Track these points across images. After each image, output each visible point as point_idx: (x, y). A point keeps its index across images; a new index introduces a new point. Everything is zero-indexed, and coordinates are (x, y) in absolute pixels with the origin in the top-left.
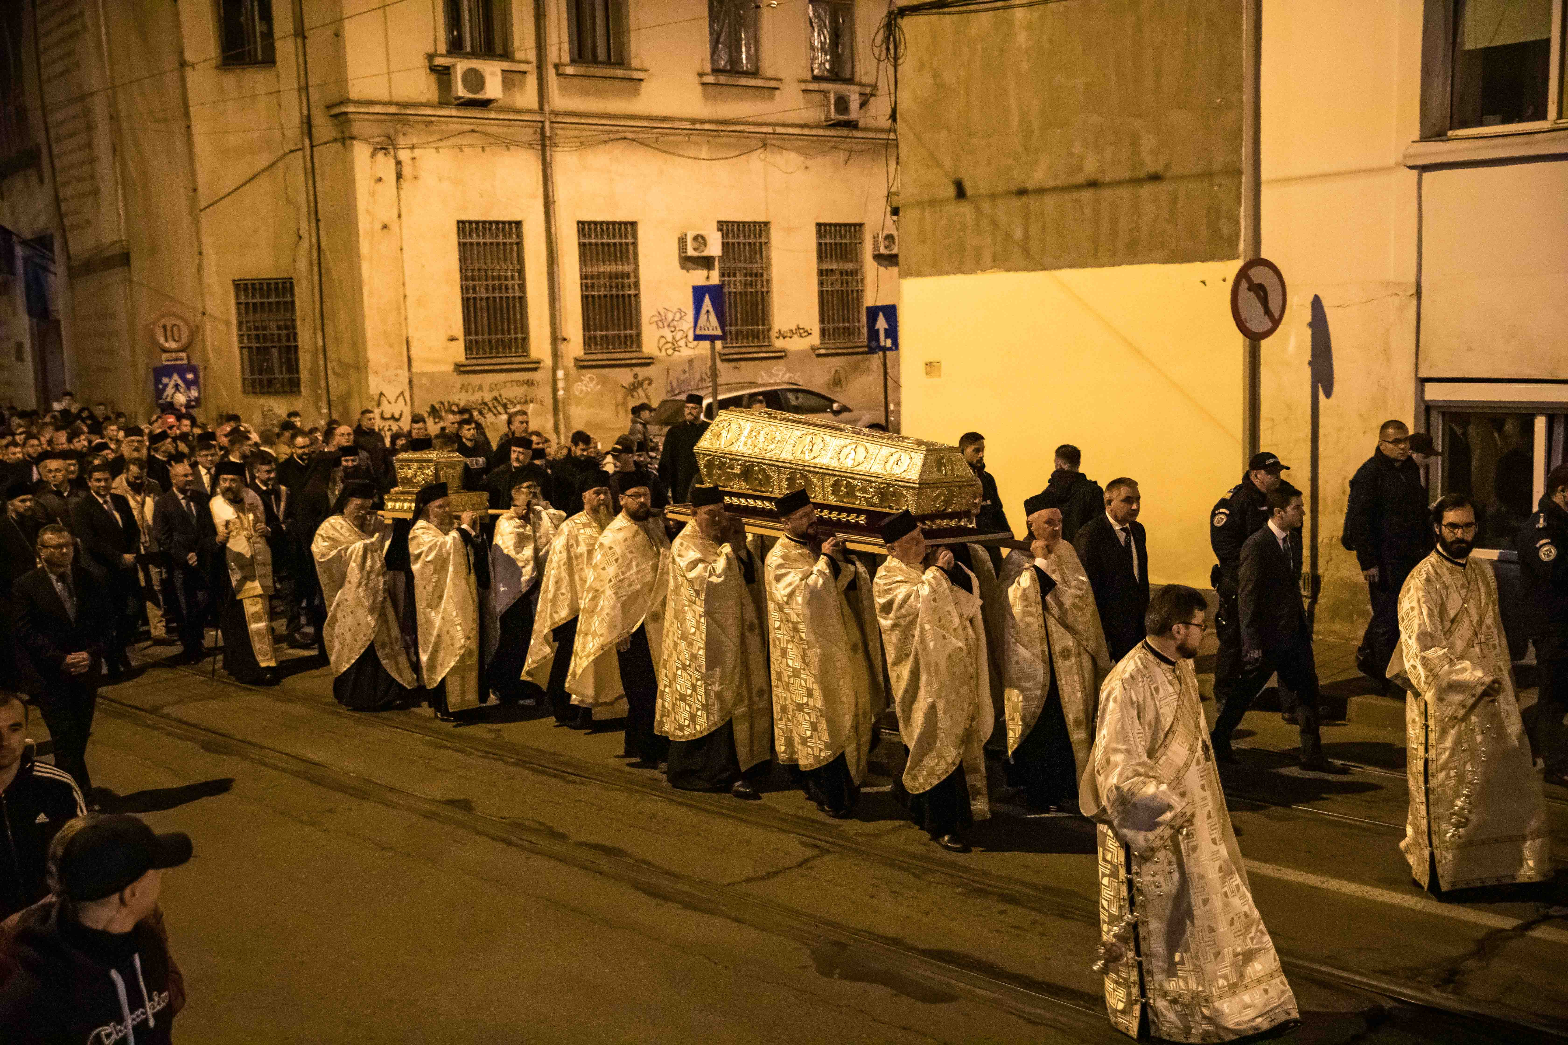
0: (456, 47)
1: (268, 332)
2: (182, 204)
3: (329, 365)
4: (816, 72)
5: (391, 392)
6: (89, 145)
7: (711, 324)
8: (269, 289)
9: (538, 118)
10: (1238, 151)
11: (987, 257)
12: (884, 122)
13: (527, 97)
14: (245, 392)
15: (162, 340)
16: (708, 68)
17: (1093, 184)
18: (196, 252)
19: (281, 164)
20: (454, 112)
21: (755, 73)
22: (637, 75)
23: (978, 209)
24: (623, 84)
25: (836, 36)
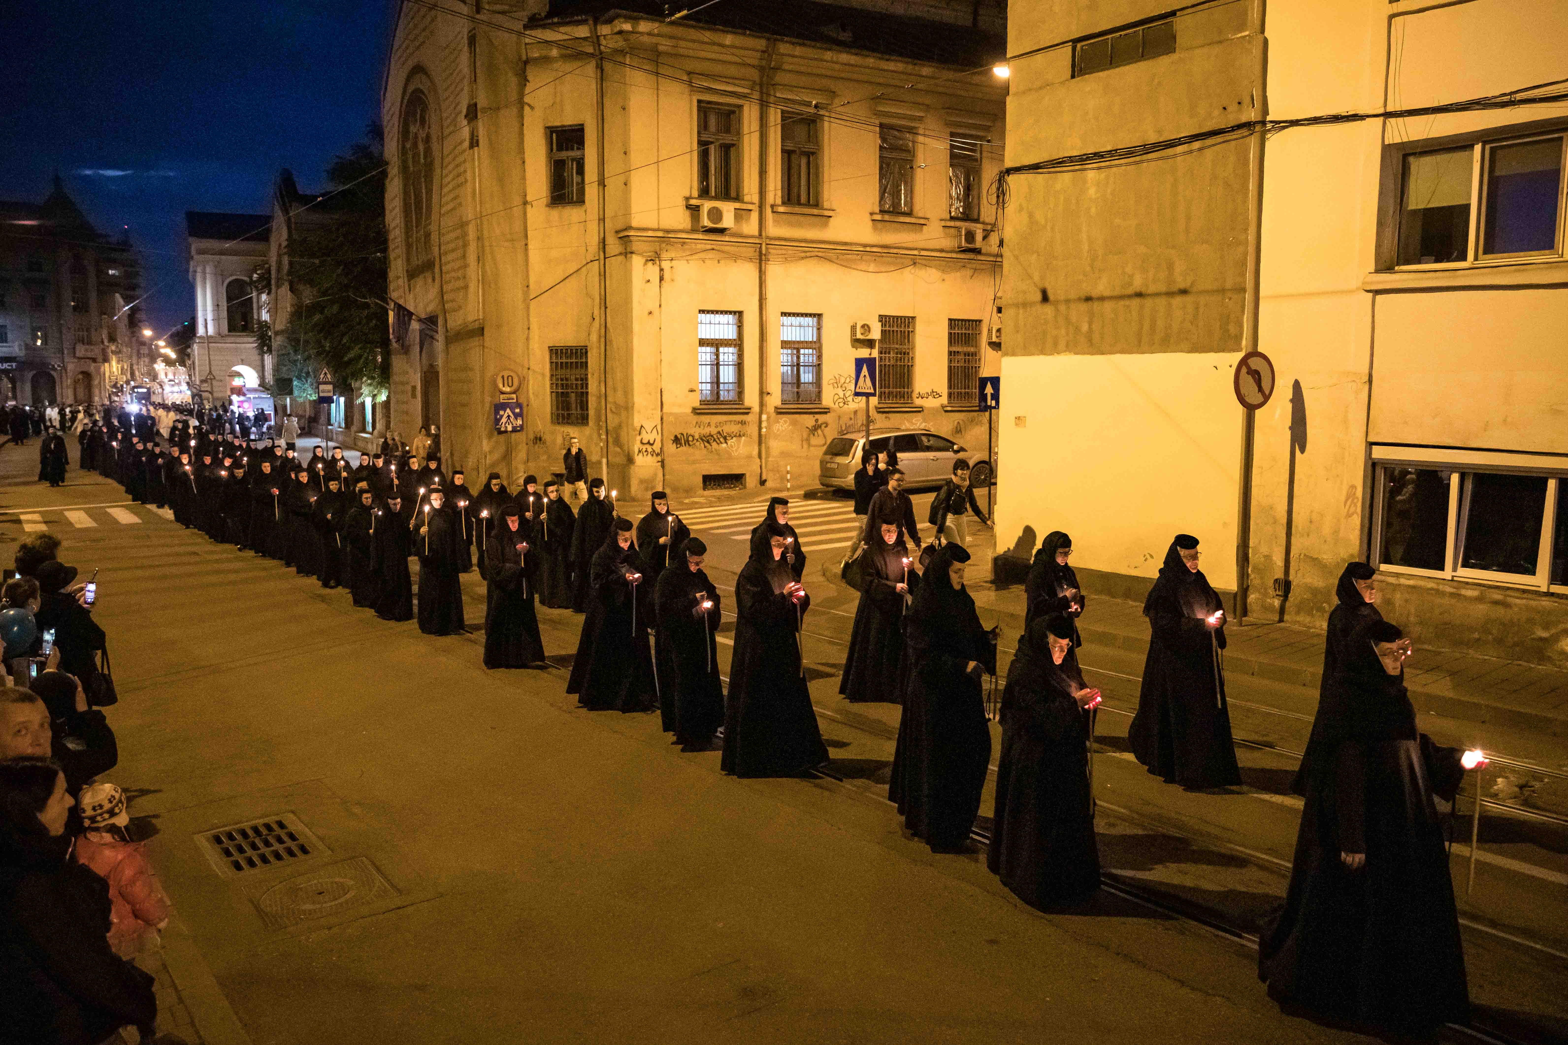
0: (704, 193)
1: (569, 382)
2: (520, 295)
3: (608, 406)
4: (953, 214)
5: (648, 426)
6: (464, 256)
7: (866, 385)
8: (572, 353)
9: (757, 241)
10: (1243, 275)
11: (1062, 344)
12: (995, 249)
13: (751, 227)
14: (552, 422)
15: (501, 386)
16: (877, 210)
17: (1139, 295)
18: (526, 327)
19: (584, 269)
20: (700, 236)
21: (910, 214)
22: (827, 213)
23: (1057, 310)
24: (817, 219)
25: (968, 189)
